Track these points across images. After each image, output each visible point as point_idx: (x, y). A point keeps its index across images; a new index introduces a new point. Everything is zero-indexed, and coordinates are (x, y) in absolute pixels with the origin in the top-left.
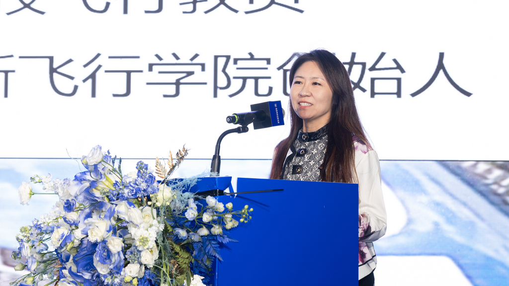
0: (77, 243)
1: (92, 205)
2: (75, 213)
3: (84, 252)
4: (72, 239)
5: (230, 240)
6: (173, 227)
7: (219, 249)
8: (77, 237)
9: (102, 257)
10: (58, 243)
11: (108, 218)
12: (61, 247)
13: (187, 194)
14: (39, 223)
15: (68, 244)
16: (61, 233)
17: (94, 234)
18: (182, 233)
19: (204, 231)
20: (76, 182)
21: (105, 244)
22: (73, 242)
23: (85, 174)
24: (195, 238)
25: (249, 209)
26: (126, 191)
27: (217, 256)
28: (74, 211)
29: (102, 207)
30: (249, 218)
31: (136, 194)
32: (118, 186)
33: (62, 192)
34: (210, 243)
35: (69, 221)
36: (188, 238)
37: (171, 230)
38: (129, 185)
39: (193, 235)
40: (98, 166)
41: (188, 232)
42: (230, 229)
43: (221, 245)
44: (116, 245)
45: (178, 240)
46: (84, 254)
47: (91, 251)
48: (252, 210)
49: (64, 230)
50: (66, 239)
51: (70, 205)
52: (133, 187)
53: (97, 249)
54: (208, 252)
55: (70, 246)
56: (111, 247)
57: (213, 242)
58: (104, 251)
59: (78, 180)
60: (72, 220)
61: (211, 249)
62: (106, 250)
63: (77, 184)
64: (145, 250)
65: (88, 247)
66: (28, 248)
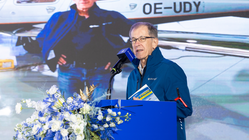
0: (45, 132)
1: (52, 113)
2: (44, 117)
3: (49, 136)
4: (43, 130)
5: (118, 129)
6: (91, 124)
7: (113, 134)
8: (45, 129)
9: (58, 138)
10: (36, 132)
11: (61, 120)
12: (37, 134)
13: (97, 108)
14: (26, 123)
15: (41, 132)
16: (37, 127)
17: (54, 127)
18: (96, 127)
19: (106, 126)
20: (44, 103)
21: (60, 132)
22: (43, 132)
23: (48, 99)
24: (102, 129)
25: (129, 114)
26: (68, 107)
27: (112, 137)
28: (43, 117)
29: (57, 115)
30: (129, 119)
31: (73, 108)
32: (65, 105)
33: (37, 107)
34: (108, 131)
35: (41, 121)
36: (98, 129)
37: (90, 125)
38: (70, 104)
39: (101, 127)
40: (55, 95)
41: (98, 126)
42: (120, 124)
43: (114, 132)
44: (65, 133)
45: (93, 130)
46: (48, 137)
47: (52, 136)
49: (39, 126)
50: (40, 130)
51: (42, 114)
52: (72, 105)
53: (56, 135)
54: (108, 135)
55: (41, 133)
56: (62, 134)
57: (110, 131)
58: (59, 136)
59: (45, 102)
60: (43, 121)
61: (109, 134)
62: (60, 135)
63: (45, 104)
64: (78, 135)
65: (51, 133)
66: (21, 134)
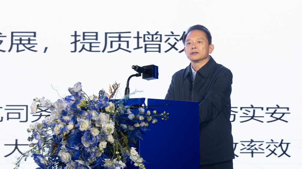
0: (68, 132)
1: (75, 112)
2: (68, 116)
3: (73, 137)
4: (66, 130)
5: (147, 129)
6: (119, 123)
7: (141, 134)
8: (69, 129)
9: (87, 138)
10: (58, 132)
11: (89, 119)
12: (59, 134)
13: (126, 107)
14: (46, 122)
15: (64, 132)
16: (60, 127)
17: (83, 127)
18: (125, 126)
19: (138, 125)
20: (66, 101)
21: (89, 132)
22: (67, 132)
23: (71, 97)
24: (131, 128)
25: (166, 113)
26: (96, 105)
27: (140, 138)
28: (67, 116)
29: (82, 114)
30: (167, 118)
31: (100, 107)
32: (92, 103)
33: (57, 106)
34: (137, 131)
35: (65, 121)
36: (127, 129)
37: (118, 125)
38: (97, 102)
39: (130, 127)
40: (78, 93)
41: (127, 126)
42: (154, 124)
43: (142, 132)
44: (95, 132)
45: (122, 130)
46: (73, 138)
47: (77, 136)
48: (168, 114)
49: (61, 126)
50: (62, 130)
51: (65, 112)
52: (99, 103)
53: (84, 135)
54: (136, 136)
55: (65, 133)
56: (93, 133)
57: (138, 131)
58: (88, 135)
59: (67, 100)
60: (67, 120)
61: (137, 134)
62: (89, 135)
63: (67, 102)
64: (110, 134)
65: (76, 133)
66: (40, 135)
